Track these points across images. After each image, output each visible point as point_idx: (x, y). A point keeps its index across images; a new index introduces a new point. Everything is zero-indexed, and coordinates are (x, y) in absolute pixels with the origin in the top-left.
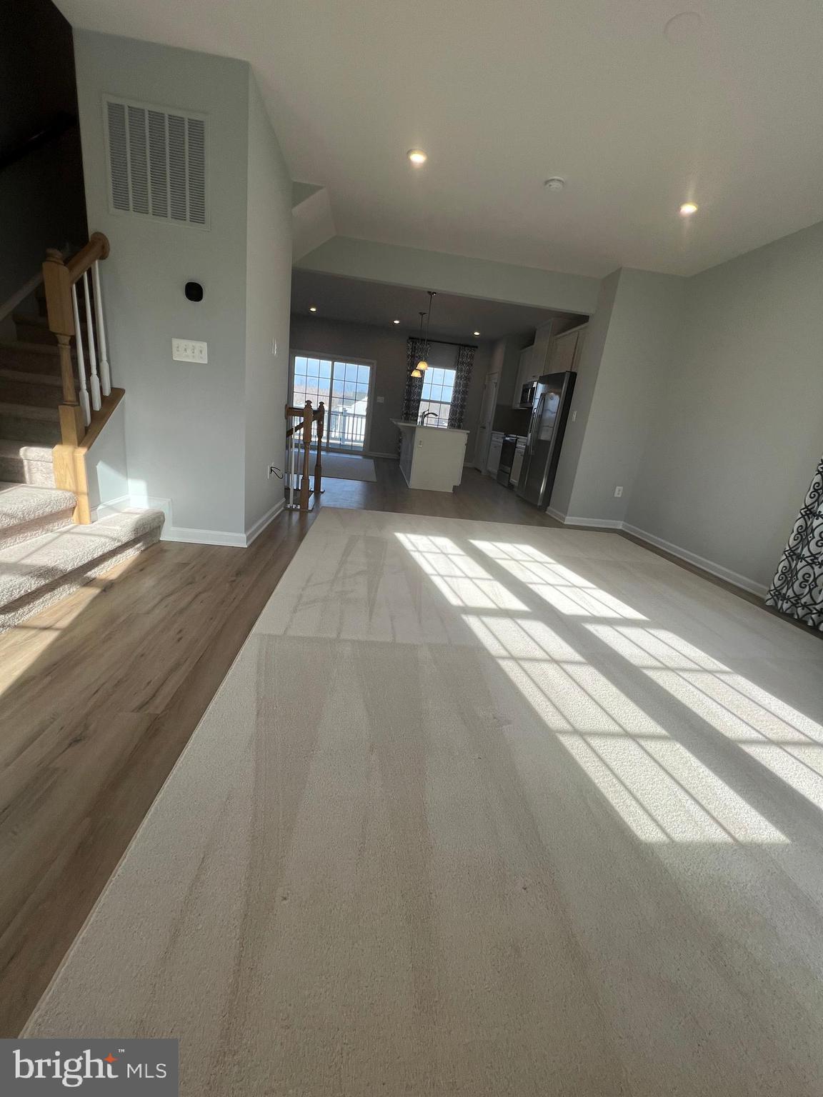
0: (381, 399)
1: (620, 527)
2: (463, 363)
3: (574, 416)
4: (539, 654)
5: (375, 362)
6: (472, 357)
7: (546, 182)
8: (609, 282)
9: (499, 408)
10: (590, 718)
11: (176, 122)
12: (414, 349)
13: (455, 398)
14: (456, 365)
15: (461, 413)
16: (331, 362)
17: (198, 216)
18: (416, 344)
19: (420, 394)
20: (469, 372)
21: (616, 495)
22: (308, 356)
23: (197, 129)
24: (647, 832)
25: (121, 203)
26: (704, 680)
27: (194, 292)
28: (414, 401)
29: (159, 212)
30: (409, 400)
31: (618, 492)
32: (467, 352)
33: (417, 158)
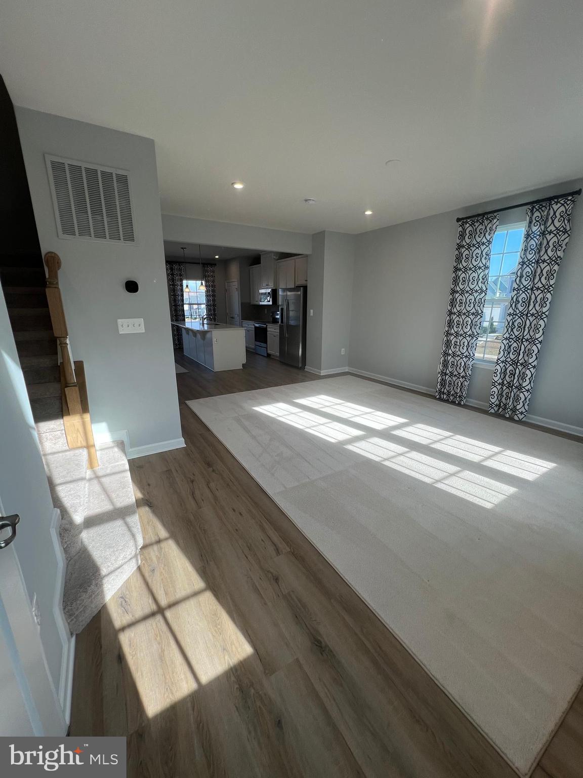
1: (347, 371)
2: (209, 276)
3: (311, 312)
6: (213, 272)
7: (306, 200)
9: (243, 305)
11: (107, 176)
13: (208, 301)
14: (203, 277)
15: (214, 310)
17: (130, 237)
20: (213, 281)
21: (342, 354)
23: (123, 180)
25: (68, 229)
27: (132, 287)
28: (179, 305)
29: (100, 235)
30: (175, 306)
31: (343, 351)
32: (210, 268)
33: (239, 186)
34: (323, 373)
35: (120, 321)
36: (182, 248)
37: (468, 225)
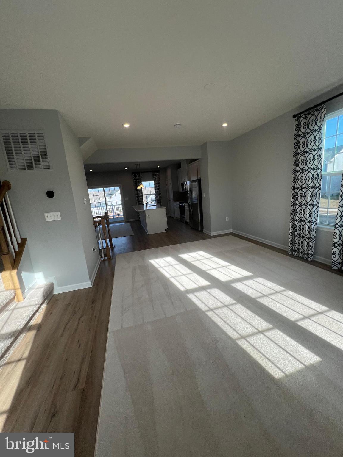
0: (127, 199)
1: (231, 232)
2: (156, 178)
3: (204, 195)
4: (220, 305)
5: (121, 185)
7: (175, 125)
8: (204, 147)
9: (174, 193)
10: (246, 330)
11: (32, 135)
12: (135, 177)
13: (156, 192)
14: (153, 179)
15: (160, 197)
16: (103, 188)
17: (47, 166)
18: (136, 175)
19: (142, 193)
20: (159, 181)
21: (227, 220)
22: (92, 188)
23: (41, 136)
24: (277, 374)
25: (13, 168)
26: (278, 297)
27: (50, 194)
28: (140, 196)
29: (31, 167)
30: (138, 196)
31: (227, 219)
32: (157, 174)
33: (127, 126)
34: (213, 234)
35: (46, 215)
36: (135, 165)
37: (302, 118)
